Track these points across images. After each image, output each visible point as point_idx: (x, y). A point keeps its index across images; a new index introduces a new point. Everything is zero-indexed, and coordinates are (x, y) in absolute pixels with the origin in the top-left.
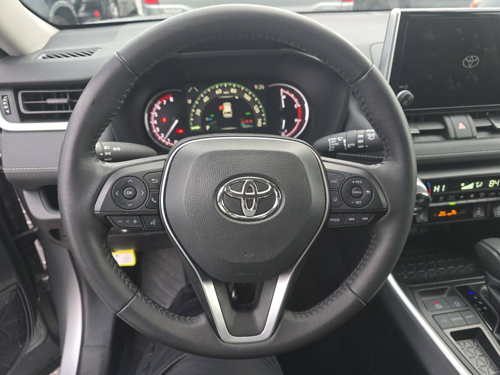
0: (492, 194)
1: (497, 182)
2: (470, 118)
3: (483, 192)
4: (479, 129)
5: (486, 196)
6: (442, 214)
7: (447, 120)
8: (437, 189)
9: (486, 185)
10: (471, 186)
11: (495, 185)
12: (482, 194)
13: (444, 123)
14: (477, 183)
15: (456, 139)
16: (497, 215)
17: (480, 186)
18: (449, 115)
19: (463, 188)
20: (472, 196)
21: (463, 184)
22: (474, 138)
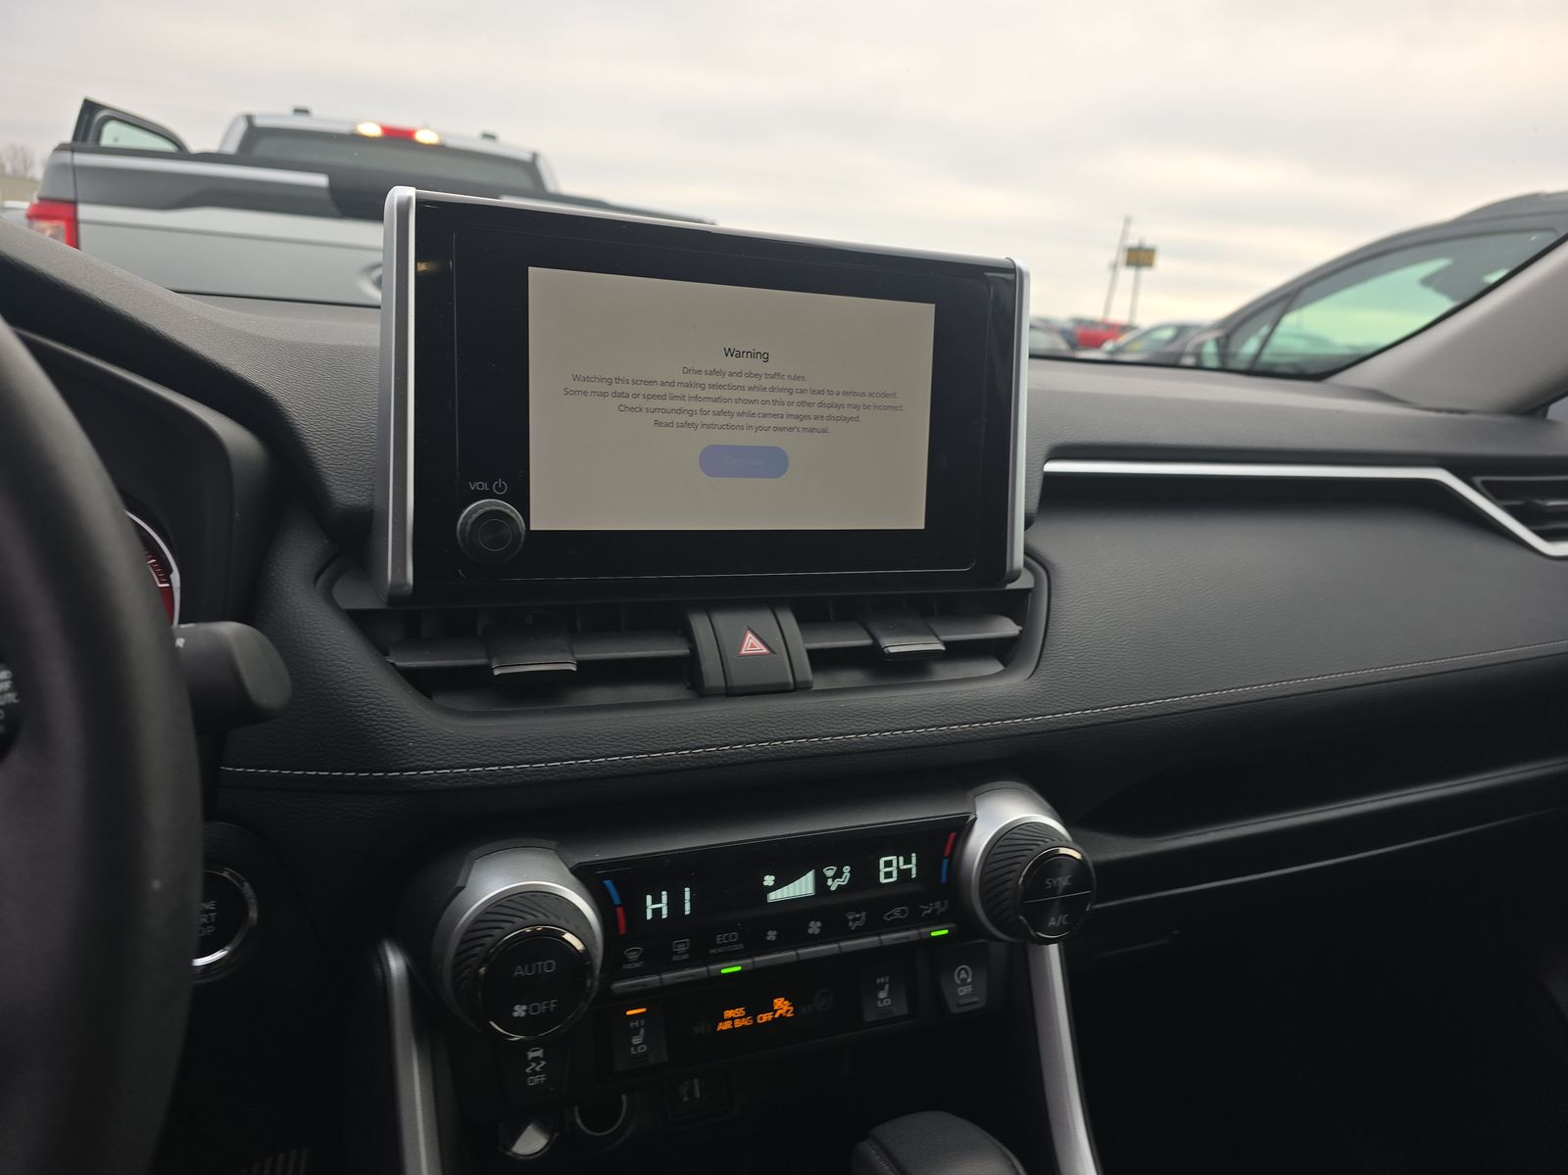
0: (897, 912)
1: (907, 861)
2: (789, 620)
3: (857, 907)
4: (821, 660)
5: (874, 926)
6: (734, 1018)
7: (700, 624)
8: (657, 906)
9: (865, 874)
10: (803, 886)
11: (904, 874)
12: (856, 919)
13: (688, 635)
14: (829, 872)
15: (731, 692)
16: (959, 1006)
17: (844, 880)
18: (709, 607)
19: (773, 897)
20: (815, 927)
21: (769, 880)
22: (800, 688)
